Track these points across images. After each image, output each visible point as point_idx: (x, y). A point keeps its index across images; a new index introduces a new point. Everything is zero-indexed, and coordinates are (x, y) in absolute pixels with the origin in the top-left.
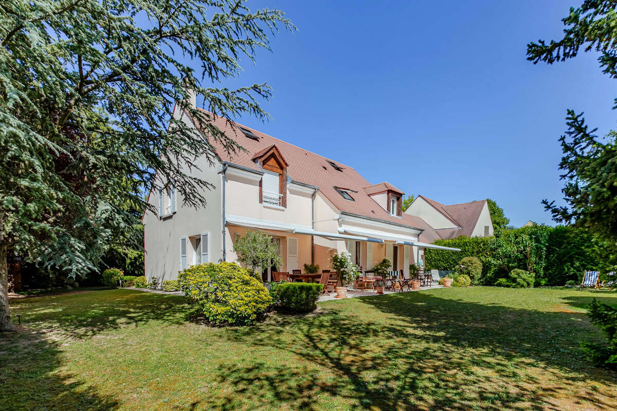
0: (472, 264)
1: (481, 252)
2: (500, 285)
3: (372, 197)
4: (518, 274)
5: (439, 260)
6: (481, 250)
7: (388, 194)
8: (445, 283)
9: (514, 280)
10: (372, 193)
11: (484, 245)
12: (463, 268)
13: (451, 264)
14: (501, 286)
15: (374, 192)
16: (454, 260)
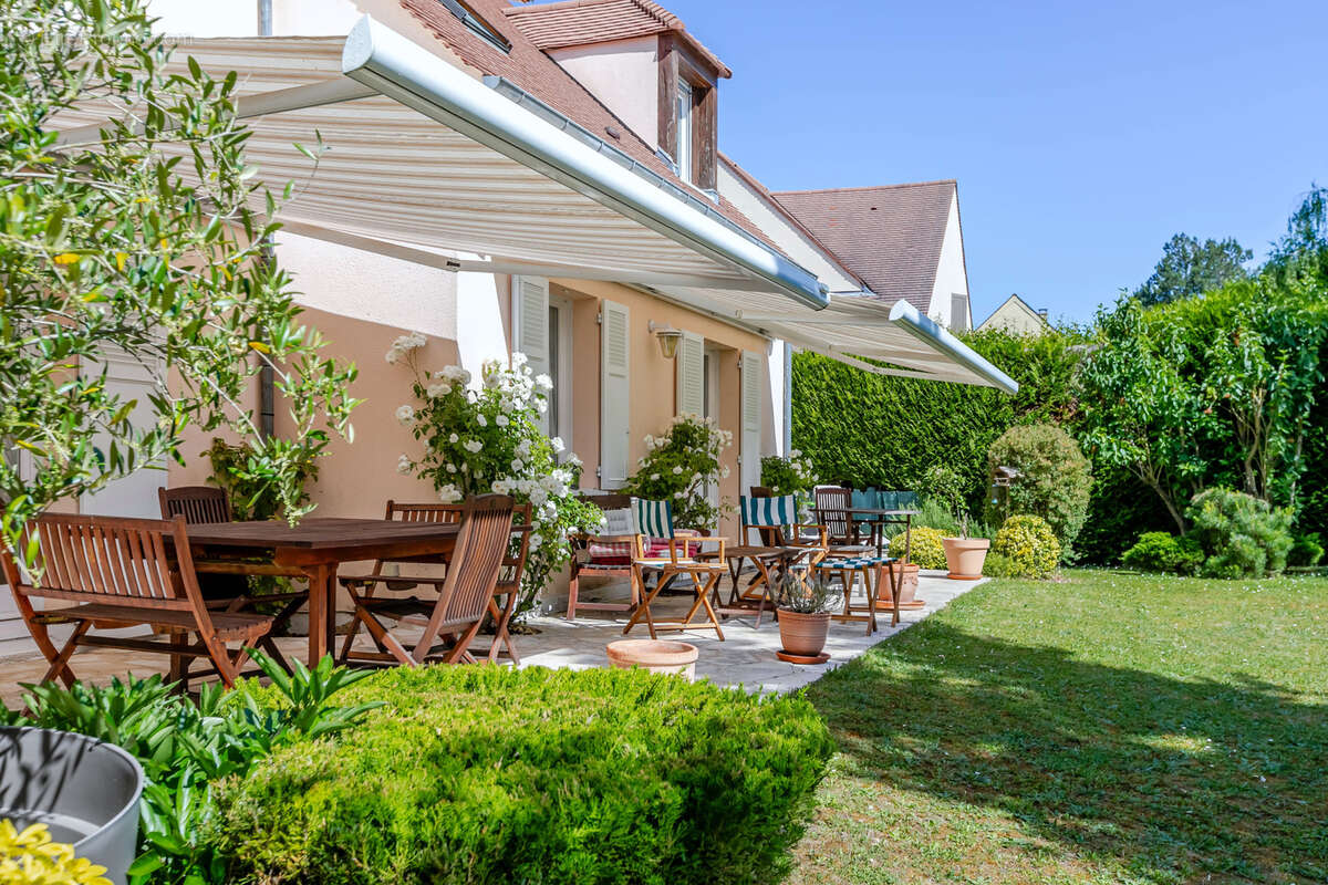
0: (1054, 459)
1: (1031, 406)
2: (1149, 563)
3: (566, 64)
4: (1229, 512)
5: (843, 439)
6: (1033, 391)
7: (663, 54)
8: (958, 561)
9: (1208, 540)
10: (563, 40)
11: (1045, 371)
12: (1014, 481)
13: (899, 459)
14: (1158, 570)
15: (576, 38)
16: (915, 440)
